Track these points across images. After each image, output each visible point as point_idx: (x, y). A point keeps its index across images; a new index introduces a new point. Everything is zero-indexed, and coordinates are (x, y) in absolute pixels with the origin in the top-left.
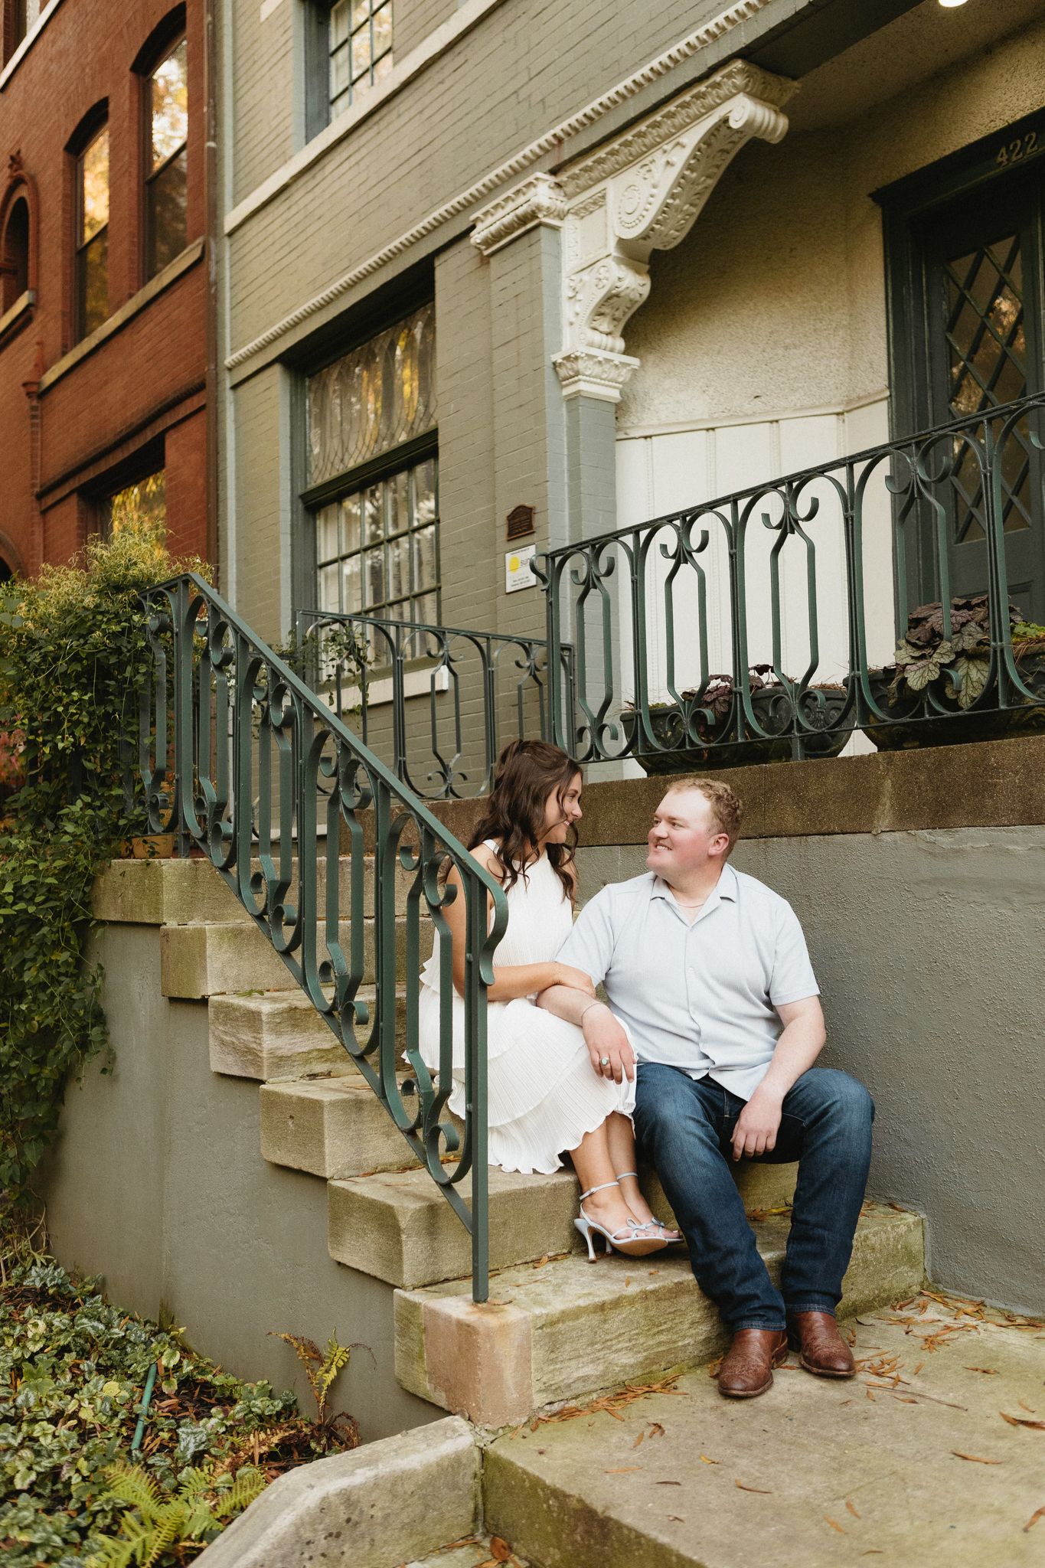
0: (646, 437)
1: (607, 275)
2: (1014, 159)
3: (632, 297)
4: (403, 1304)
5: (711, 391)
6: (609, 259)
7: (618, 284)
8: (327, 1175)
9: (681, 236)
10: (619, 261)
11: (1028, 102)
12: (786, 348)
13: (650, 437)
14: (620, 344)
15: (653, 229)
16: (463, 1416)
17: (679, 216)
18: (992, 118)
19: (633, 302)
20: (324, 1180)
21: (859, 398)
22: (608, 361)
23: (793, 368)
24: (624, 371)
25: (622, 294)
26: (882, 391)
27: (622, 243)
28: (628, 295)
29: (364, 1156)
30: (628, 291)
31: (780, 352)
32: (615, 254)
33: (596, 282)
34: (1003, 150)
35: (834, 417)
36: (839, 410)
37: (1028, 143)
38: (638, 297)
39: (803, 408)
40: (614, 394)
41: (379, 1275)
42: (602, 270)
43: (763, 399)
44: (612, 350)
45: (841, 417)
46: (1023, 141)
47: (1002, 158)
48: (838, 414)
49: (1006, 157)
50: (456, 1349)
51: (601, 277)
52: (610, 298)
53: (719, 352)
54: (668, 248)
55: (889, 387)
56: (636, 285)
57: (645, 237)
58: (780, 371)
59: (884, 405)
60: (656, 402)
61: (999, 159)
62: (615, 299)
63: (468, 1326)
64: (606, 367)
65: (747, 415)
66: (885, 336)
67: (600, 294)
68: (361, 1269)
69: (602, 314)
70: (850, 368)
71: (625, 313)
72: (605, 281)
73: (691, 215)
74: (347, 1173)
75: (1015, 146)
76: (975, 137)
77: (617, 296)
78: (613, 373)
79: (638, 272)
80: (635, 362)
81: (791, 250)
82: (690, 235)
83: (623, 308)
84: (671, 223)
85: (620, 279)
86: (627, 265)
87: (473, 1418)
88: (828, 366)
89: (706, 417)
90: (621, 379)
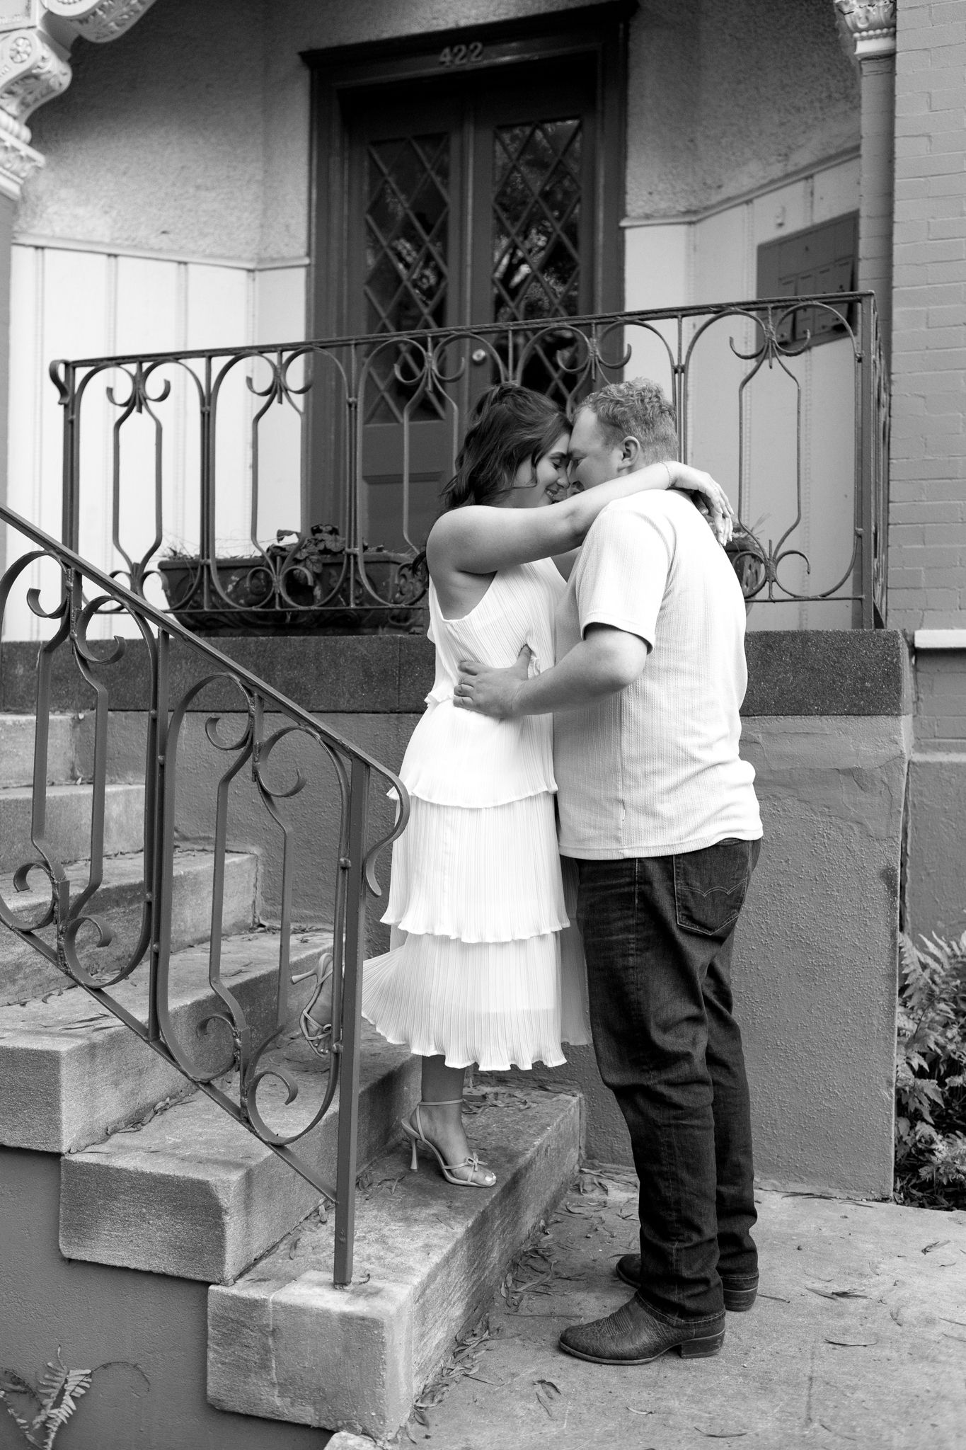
0: (37, 248)
1: (29, 49)
2: (457, 62)
3: (52, 82)
4: (228, 1304)
5: (114, 213)
6: (32, 33)
7: (41, 64)
8: (64, 1149)
9: (119, 31)
10: (43, 38)
11: (474, 12)
12: (198, 187)
13: (43, 248)
14: (26, 134)
15: (94, 14)
16: (351, 1429)
17: (125, 9)
18: (436, 15)
19: (50, 89)
20: (57, 1156)
21: (273, 260)
22: (14, 149)
23: (204, 211)
24: (28, 166)
25: (43, 77)
26: (300, 258)
27: (51, 19)
28: (47, 80)
29: (96, 1116)
30: (48, 76)
31: (192, 190)
32: (40, 28)
33: (13, 53)
34: (447, 50)
35: (244, 274)
36: (251, 266)
37: (473, 51)
38: (57, 87)
39: (211, 256)
40: (14, 189)
41: (171, 1270)
42: (21, 42)
43: (171, 236)
44: (18, 137)
45: (251, 274)
46: (468, 47)
47: (446, 56)
48: (249, 271)
49: (448, 58)
50: (337, 1350)
51: (20, 49)
52: (28, 77)
53: (125, 173)
54: (100, 41)
55: (308, 254)
56: (57, 72)
57: (83, 19)
58: (190, 210)
59: (302, 273)
60: (50, 210)
61: (442, 59)
62: (32, 81)
63: (363, 1319)
64: (12, 155)
65: (152, 249)
66: (305, 203)
67: (17, 70)
68: (133, 1266)
69: (11, 93)
70: (262, 226)
71: (36, 100)
72: (25, 56)
73: (137, 12)
74: (83, 1143)
75: (460, 50)
76: (416, 30)
77: (36, 77)
78: (17, 165)
79: (60, 57)
80: (40, 159)
81: (208, 86)
82: (128, 33)
83: (37, 93)
84: (115, 14)
85: (43, 58)
86: (50, 45)
87: (373, 1430)
88: (239, 218)
89: (107, 240)
90: (23, 175)
